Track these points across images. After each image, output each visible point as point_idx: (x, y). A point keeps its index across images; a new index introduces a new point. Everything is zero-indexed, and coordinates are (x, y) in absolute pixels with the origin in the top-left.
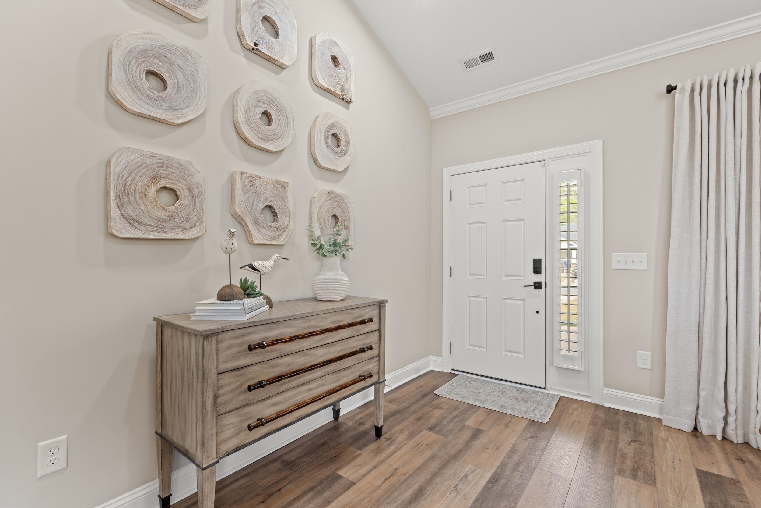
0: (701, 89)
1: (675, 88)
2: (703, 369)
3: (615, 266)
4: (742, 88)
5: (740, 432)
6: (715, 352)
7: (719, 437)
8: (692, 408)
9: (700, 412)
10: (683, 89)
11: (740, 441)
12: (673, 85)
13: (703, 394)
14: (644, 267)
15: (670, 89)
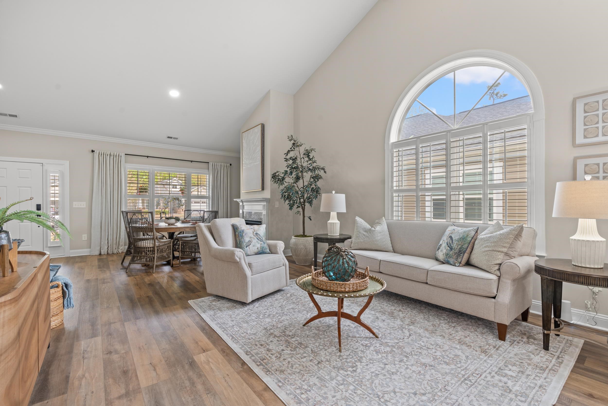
0: (101, 154)
1: (94, 151)
2: (102, 236)
3: (74, 206)
4: (112, 158)
5: (111, 251)
6: (105, 231)
7: (106, 254)
8: (99, 248)
9: (101, 249)
10: (96, 152)
11: (111, 253)
12: (94, 150)
13: (102, 243)
14: (85, 207)
15: (93, 151)
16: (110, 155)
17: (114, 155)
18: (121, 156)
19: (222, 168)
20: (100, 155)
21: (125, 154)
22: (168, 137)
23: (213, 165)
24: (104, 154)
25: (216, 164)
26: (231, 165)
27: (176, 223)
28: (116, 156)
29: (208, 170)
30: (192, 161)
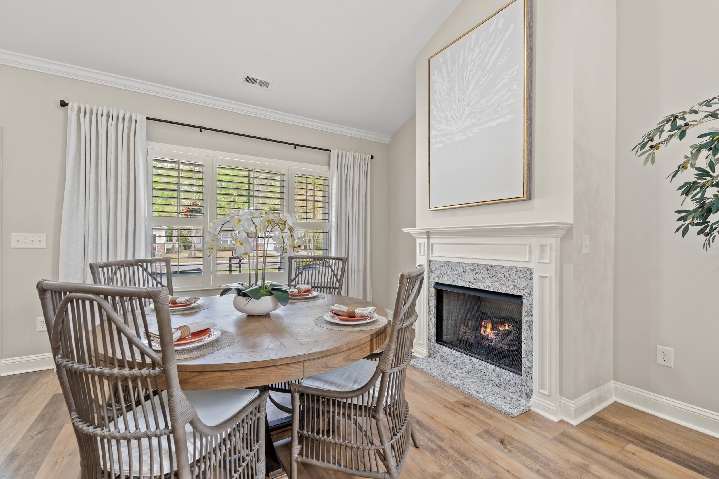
0: (85, 113)
1: (67, 104)
3: (14, 245)
4: (112, 122)
14: (43, 245)
15: (64, 104)
16: (108, 116)
17: (118, 117)
18: (136, 121)
19: (357, 164)
20: (82, 114)
21: (148, 118)
22: (249, 80)
23: (338, 156)
24: (91, 114)
25: (344, 153)
26: (372, 158)
27: (275, 309)
28: (124, 119)
29: (327, 167)
30: (295, 145)
